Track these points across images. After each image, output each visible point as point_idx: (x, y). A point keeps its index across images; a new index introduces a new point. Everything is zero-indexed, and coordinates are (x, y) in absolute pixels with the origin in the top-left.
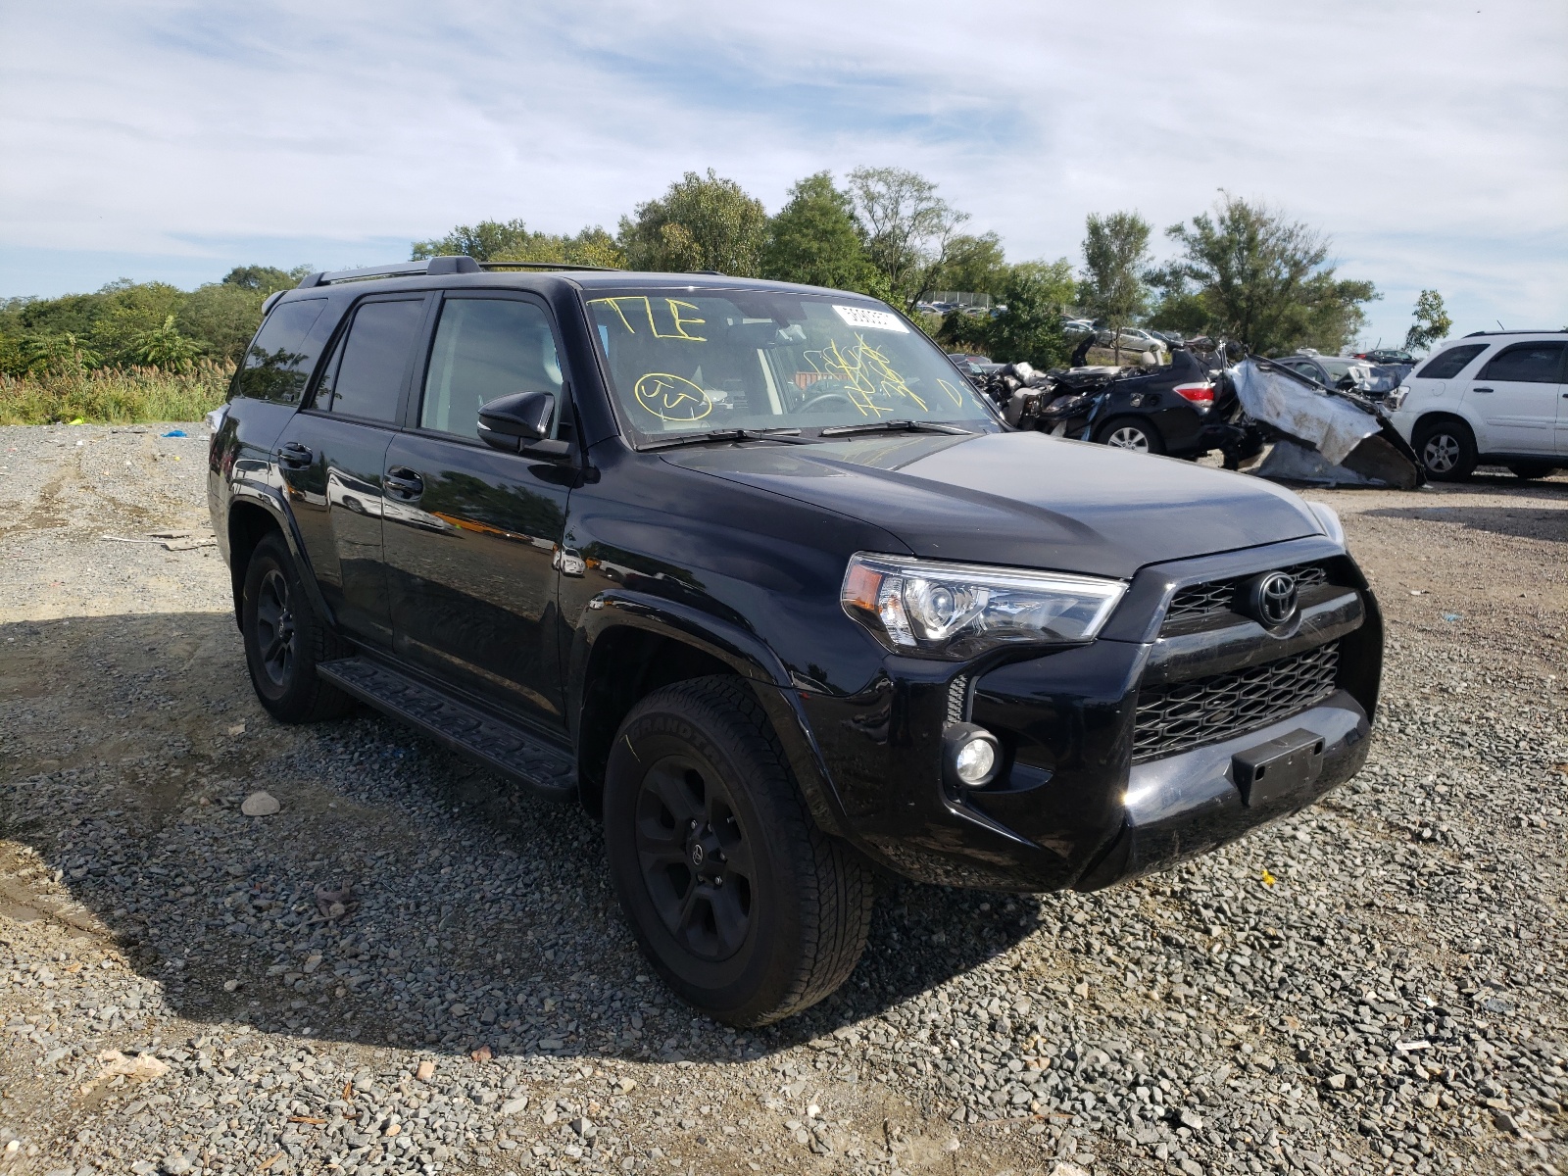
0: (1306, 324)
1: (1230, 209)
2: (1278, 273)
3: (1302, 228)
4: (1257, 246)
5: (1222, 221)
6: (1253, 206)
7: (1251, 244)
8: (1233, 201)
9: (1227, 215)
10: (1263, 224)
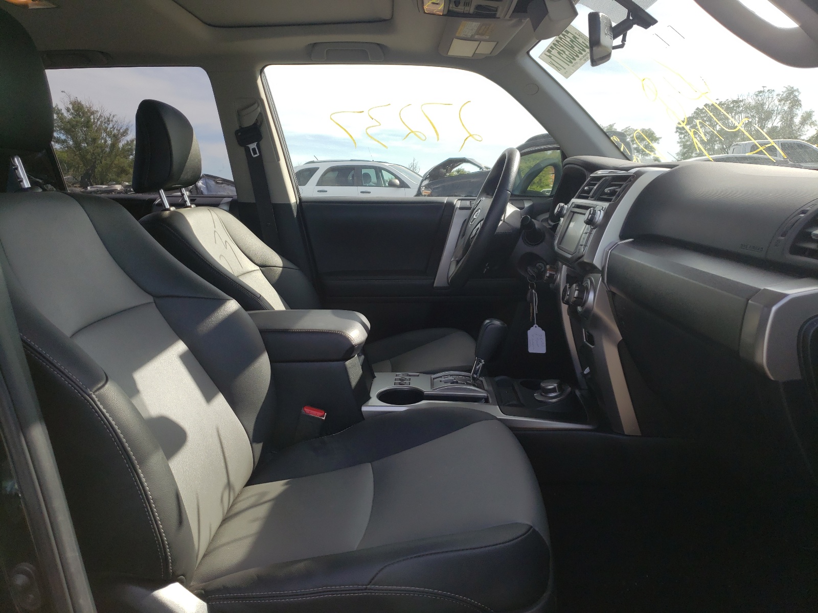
0: (128, 168)
1: (71, 103)
2: (106, 142)
3: (114, 116)
4: (92, 125)
5: (68, 110)
6: (85, 103)
7: (88, 124)
8: (73, 99)
9: (71, 107)
10: (93, 113)
